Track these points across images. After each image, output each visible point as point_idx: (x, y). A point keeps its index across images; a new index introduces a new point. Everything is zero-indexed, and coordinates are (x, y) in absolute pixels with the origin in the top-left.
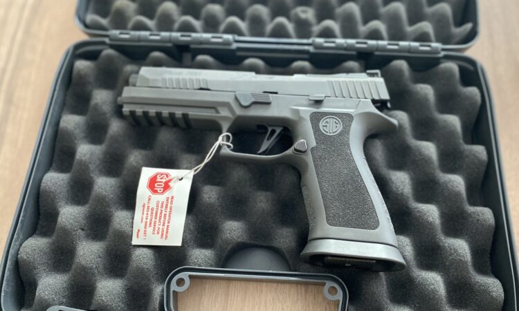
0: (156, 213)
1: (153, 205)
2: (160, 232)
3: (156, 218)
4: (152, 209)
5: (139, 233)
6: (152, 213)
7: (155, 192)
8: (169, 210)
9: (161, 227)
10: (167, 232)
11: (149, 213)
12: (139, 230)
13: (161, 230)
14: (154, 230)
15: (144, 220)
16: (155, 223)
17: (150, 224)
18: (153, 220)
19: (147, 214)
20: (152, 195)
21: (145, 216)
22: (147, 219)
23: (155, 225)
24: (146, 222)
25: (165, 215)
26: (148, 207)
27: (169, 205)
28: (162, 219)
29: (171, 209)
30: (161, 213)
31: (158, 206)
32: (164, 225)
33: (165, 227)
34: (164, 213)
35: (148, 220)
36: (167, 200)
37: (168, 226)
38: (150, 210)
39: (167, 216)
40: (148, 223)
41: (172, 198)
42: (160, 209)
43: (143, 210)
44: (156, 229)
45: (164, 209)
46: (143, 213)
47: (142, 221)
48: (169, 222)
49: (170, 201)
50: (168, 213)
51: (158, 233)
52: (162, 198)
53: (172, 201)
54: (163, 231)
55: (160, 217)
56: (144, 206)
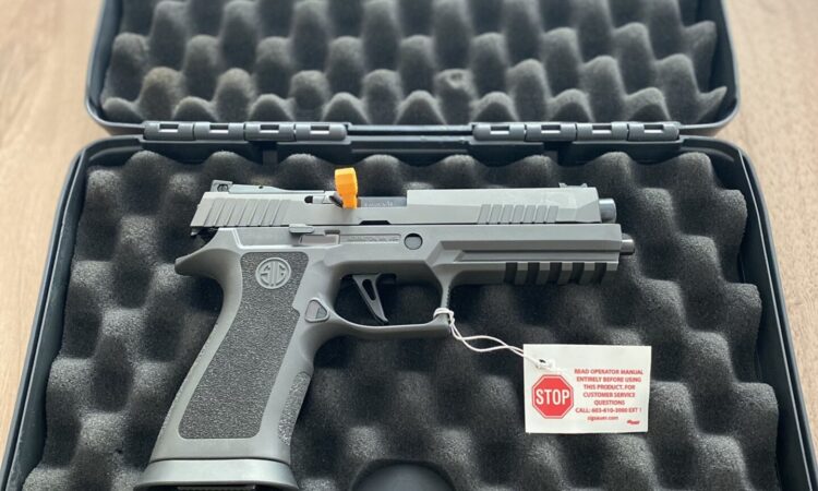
0: (603, 395)
1: (589, 403)
2: (632, 384)
3: (611, 395)
4: (597, 403)
5: (633, 420)
6: (603, 402)
7: (569, 402)
8: (597, 375)
9: (624, 383)
10: (632, 372)
11: (602, 407)
12: (629, 422)
13: (628, 384)
14: (629, 395)
15: (614, 414)
16: (618, 395)
17: (619, 402)
18: (613, 399)
19: (605, 410)
20: (575, 407)
21: (608, 414)
22: (612, 410)
23: (622, 395)
24: (618, 410)
25: (605, 379)
26: (594, 411)
27: (590, 375)
28: (612, 383)
29: (596, 371)
30: (602, 387)
31: (591, 395)
32: (620, 379)
33: (624, 376)
34: (602, 383)
35: (614, 407)
36: (582, 379)
37: (623, 372)
38: (599, 406)
39: (607, 375)
40: (619, 406)
41: (577, 371)
42: (596, 391)
43: (598, 418)
44: (627, 391)
45: (596, 384)
46: (604, 418)
47: (617, 418)
48: (617, 372)
49: (583, 375)
50: (603, 376)
51: (633, 387)
52: (578, 389)
53: (583, 371)
54: (630, 380)
55: (608, 387)
56: (592, 419)
